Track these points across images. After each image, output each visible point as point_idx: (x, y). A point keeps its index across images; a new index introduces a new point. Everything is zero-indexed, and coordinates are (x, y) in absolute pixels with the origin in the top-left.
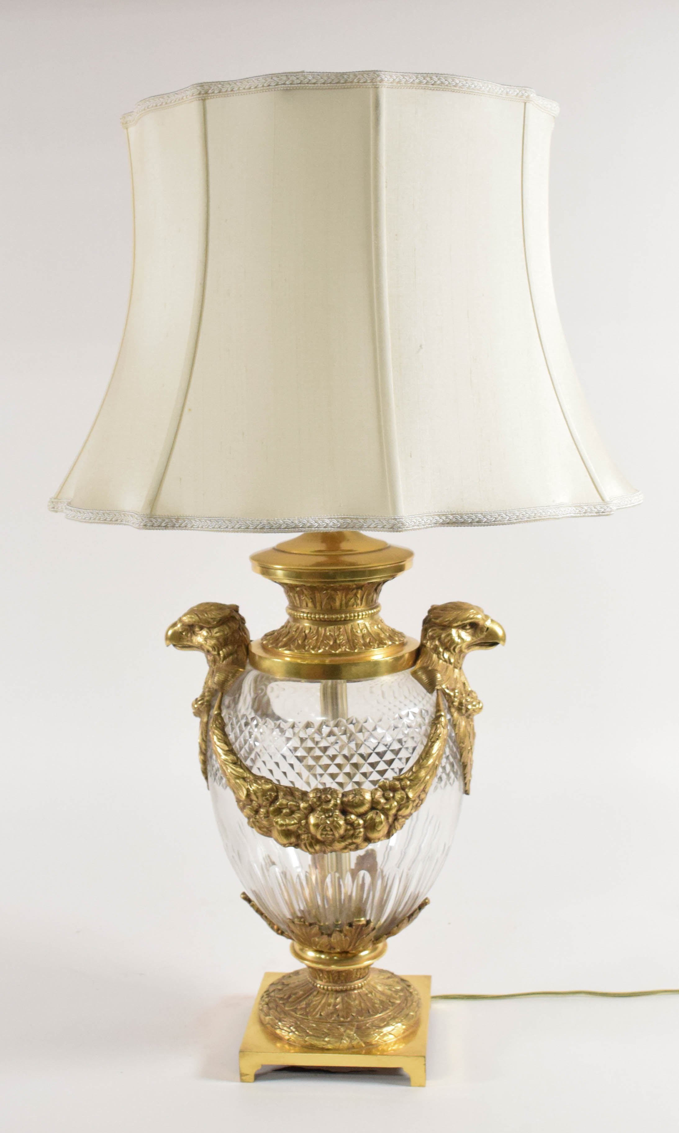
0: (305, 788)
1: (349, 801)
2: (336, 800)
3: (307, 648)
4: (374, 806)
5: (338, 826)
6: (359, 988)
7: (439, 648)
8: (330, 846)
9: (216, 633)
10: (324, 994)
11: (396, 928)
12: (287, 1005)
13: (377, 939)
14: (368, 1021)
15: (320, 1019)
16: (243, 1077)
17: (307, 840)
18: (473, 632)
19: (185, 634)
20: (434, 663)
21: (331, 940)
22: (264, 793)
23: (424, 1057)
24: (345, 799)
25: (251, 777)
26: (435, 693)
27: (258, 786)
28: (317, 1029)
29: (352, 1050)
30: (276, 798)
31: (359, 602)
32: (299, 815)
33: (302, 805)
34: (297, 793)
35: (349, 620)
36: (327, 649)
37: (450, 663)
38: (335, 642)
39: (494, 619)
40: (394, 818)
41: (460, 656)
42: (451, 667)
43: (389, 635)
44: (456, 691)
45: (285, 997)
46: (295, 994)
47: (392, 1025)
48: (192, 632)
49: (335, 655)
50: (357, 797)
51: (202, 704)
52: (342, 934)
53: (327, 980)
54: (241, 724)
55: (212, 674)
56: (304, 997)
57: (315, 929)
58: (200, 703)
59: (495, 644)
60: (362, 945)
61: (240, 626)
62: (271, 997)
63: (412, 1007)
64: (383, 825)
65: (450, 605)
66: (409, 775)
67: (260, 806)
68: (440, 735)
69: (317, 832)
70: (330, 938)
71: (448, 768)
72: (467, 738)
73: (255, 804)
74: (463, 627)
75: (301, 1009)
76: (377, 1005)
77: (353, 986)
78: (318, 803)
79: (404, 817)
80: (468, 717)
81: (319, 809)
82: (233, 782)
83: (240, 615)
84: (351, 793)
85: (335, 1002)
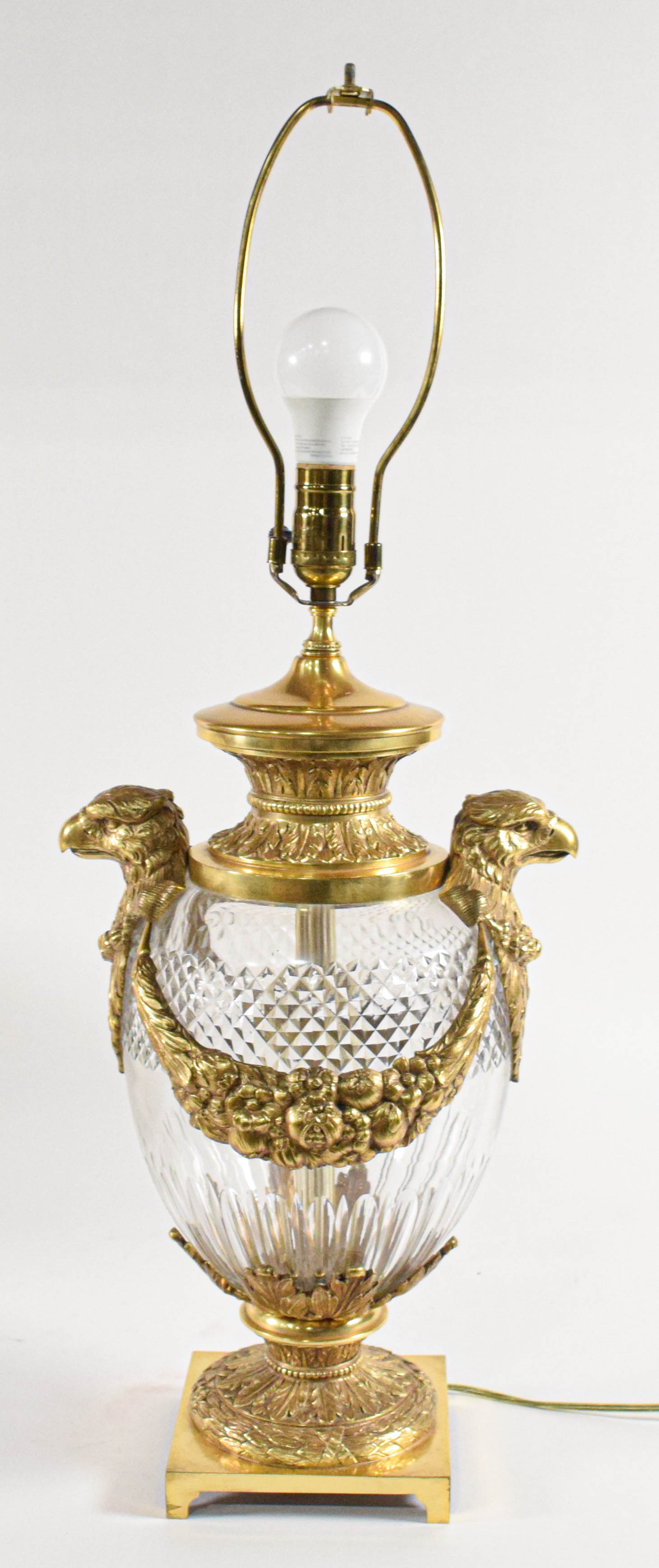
0: (282, 1068)
1: (349, 1088)
2: (330, 1086)
3: (283, 855)
4: (387, 1095)
5: (332, 1126)
6: (345, 1374)
7: (480, 859)
8: (319, 1157)
9: (140, 832)
10: (294, 1384)
11: (407, 1282)
12: (237, 1401)
13: (378, 1300)
14: (362, 1424)
15: (287, 1421)
16: (170, 1510)
17: (284, 1147)
18: (530, 835)
19: (92, 834)
20: (474, 882)
21: (310, 1301)
22: (219, 1075)
23: (449, 1478)
24: (344, 1085)
25: (198, 1050)
26: (476, 927)
27: (208, 1064)
28: (283, 1437)
29: (339, 1469)
30: (238, 1083)
31: (362, 787)
32: (272, 1109)
33: (278, 1094)
34: (270, 1076)
35: (347, 814)
36: (314, 857)
37: (497, 882)
38: (326, 846)
39: (561, 817)
40: (416, 1114)
41: (510, 871)
42: (498, 887)
43: (405, 838)
44: (507, 924)
45: (232, 1389)
46: (248, 1383)
47: (396, 1429)
48: (102, 829)
49: (327, 866)
50: (361, 1081)
51: (118, 940)
52: (328, 1292)
53: (299, 1362)
54: (182, 970)
55: (132, 895)
56: (261, 1388)
57: (288, 1285)
58: (114, 938)
59: (562, 854)
60: (355, 1309)
61: (176, 821)
62: (210, 1388)
63: (424, 1403)
64: (398, 1126)
65: (495, 795)
66: (440, 1050)
67: (211, 1095)
68: (486, 990)
69: (299, 1135)
70: (309, 1298)
71: (493, 1041)
72: (521, 995)
73: (203, 1092)
74: (517, 828)
75: (258, 1406)
76: (373, 1401)
77: (336, 1372)
78: (302, 1091)
79: (429, 1113)
80: (521, 965)
81: (304, 1100)
82: (170, 1058)
83: (175, 805)
84: (353, 1075)
85: (310, 1396)
